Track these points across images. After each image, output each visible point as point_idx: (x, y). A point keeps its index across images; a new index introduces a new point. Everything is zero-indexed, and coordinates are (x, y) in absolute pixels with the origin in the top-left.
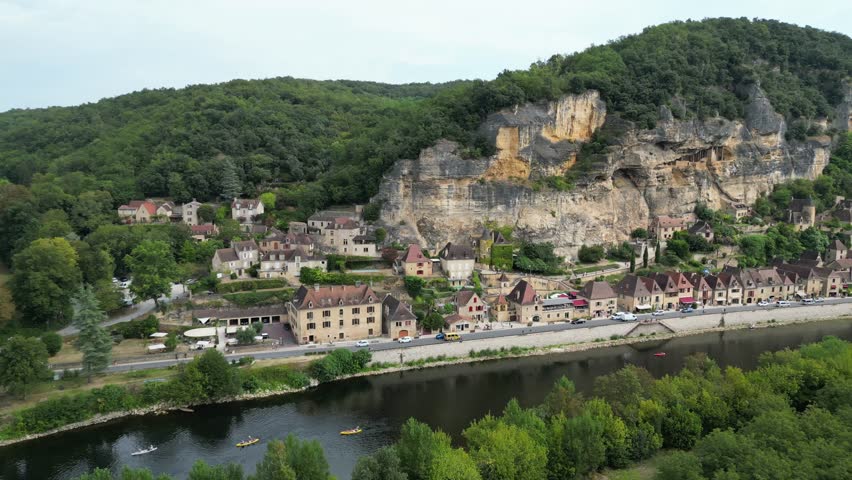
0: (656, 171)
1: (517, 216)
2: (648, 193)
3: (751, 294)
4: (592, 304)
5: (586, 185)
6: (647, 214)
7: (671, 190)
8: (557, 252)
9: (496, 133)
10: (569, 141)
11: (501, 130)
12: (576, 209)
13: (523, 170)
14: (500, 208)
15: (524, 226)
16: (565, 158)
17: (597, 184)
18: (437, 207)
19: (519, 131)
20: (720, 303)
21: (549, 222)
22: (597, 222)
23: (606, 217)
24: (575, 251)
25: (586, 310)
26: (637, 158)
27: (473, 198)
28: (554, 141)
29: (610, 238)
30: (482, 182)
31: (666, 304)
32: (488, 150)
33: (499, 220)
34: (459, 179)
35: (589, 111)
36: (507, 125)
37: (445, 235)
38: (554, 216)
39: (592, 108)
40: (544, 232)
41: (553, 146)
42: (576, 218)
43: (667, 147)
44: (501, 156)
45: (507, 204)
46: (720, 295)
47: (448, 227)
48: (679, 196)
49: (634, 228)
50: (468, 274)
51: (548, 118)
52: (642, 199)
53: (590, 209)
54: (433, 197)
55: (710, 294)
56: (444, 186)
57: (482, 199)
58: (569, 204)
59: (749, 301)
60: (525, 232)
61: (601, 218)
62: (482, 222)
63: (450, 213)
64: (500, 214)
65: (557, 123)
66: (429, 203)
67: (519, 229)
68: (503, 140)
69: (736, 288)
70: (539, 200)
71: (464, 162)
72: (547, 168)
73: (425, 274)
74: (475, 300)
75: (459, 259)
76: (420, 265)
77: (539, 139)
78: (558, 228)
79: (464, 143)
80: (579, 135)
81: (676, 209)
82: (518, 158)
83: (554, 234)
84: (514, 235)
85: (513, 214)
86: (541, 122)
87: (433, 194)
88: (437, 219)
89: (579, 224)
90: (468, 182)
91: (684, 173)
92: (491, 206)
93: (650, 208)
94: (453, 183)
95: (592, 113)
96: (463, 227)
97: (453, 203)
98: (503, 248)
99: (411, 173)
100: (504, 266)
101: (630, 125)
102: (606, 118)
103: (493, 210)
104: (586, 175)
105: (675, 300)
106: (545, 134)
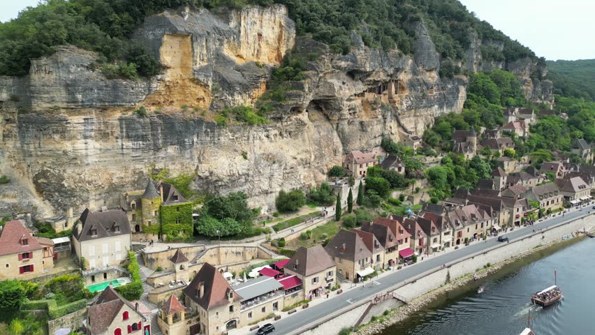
0: (348, 103)
1: (196, 161)
2: (340, 127)
3: (460, 234)
4: (308, 282)
5: (280, 119)
6: (341, 149)
7: (361, 123)
8: (251, 204)
9: (159, 43)
10: (257, 64)
11: (165, 38)
12: (271, 147)
13: (201, 99)
14: (171, 150)
15: (207, 174)
16: (254, 84)
17: (294, 117)
18: (65, 153)
19: (192, 41)
20: (435, 250)
21: (240, 166)
22: (294, 162)
23: (303, 156)
24: (272, 199)
25: (300, 292)
26: (331, 87)
27: (128, 137)
28: (239, 62)
29: (309, 179)
30: (141, 114)
31: (386, 262)
32: (148, 68)
33: (171, 167)
34: (104, 109)
35: (277, 30)
36: (174, 33)
37: (85, 195)
38: (245, 158)
39: (281, 26)
40: (233, 180)
41: (238, 69)
42: (272, 159)
43: (357, 77)
44: (168, 76)
45: (182, 145)
46: (435, 241)
47: (89, 183)
48: (369, 129)
49: (331, 166)
51: (231, 32)
52: (335, 134)
53: (286, 148)
54: (57, 137)
55: (425, 240)
56: (76, 120)
57: (144, 138)
58: (263, 142)
59: (458, 242)
60: (209, 182)
61: (299, 157)
62: (145, 171)
63: (90, 160)
64: (172, 159)
65: (242, 39)
66: (51, 147)
67: (200, 178)
68: (169, 54)
69: (448, 230)
70: (225, 137)
71: (109, 82)
72: (232, 95)
73: (39, 270)
74: (126, 316)
75: (103, 235)
76: (26, 255)
77: (220, 58)
78: (251, 173)
79: (107, 54)
80: (268, 58)
81: (367, 143)
82: (193, 80)
83: (247, 181)
84: (194, 186)
85: (191, 158)
86: (222, 35)
87: (57, 132)
88: (69, 171)
89: (276, 166)
90: (118, 114)
91: (372, 106)
92: (157, 149)
93: (343, 143)
94: (93, 115)
95: (281, 32)
96: (115, 180)
97: (94, 145)
98: (178, 208)
99: (14, 99)
100: (181, 234)
101: (325, 48)
102: (296, 40)
103: (161, 154)
104: (281, 106)
106: (227, 52)
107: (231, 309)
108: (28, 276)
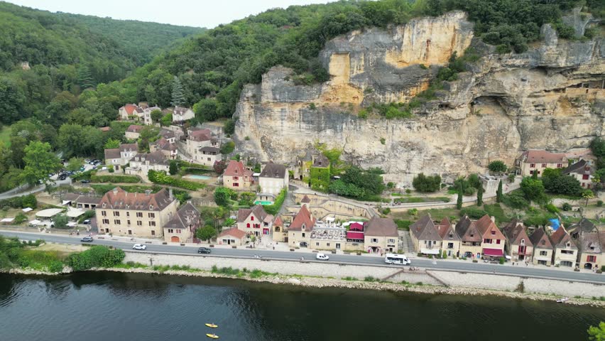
0: (532, 100)
1: (344, 141)
2: (521, 123)
3: (592, 258)
4: (368, 239)
5: (425, 114)
6: (517, 146)
7: (553, 121)
8: (386, 178)
9: (329, 60)
10: (422, 67)
11: (333, 57)
12: (412, 137)
13: (355, 96)
14: (329, 132)
15: (350, 151)
16: (413, 83)
17: (440, 113)
18: (271, 128)
19: (350, 57)
20: (543, 262)
21: (377, 148)
22: (438, 152)
23: (453, 147)
24: (410, 179)
25: (360, 244)
26: (500, 86)
27: (304, 121)
28: (399, 66)
30: (312, 107)
31: (462, 253)
32: (322, 76)
33: (329, 143)
34: (293, 103)
35: (451, 34)
36: (338, 53)
37: (280, 152)
38: (383, 143)
39: (455, 30)
40: (371, 158)
41: (398, 72)
42: (410, 146)
43: (549, 72)
44: (334, 82)
45: (335, 128)
46: (543, 253)
47: (283, 146)
48: (563, 128)
49: (492, 160)
50: (278, 191)
51: (394, 43)
52: (514, 128)
53: (429, 138)
54: (268, 118)
55: (529, 250)
56: (277, 109)
57: (312, 122)
58: (400, 131)
59: (589, 266)
60: (352, 156)
61: (445, 148)
62: (313, 143)
63: (284, 133)
64: (329, 137)
65: (403, 48)
66: (266, 123)
67: (346, 153)
68: (337, 66)
69: (568, 249)
70: (366, 126)
71: (295, 87)
72: (384, 94)
73: (241, 186)
74: (252, 219)
75: (270, 177)
76: (236, 178)
77: (380, 66)
78: (386, 155)
79: (299, 69)
80: (437, 59)
81: (557, 143)
82: (350, 84)
83: (383, 160)
84: (342, 158)
85: (342, 138)
86: (383, 48)
87: (268, 116)
88: (274, 137)
89: (414, 153)
90: (299, 106)
91: (575, 103)
92: (320, 130)
93: (522, 140)
94: (287, 107)
95: (455, 35)
96: (296, 147)
97: (286, 124)
98: (320, 170)
99: (254, 96)
100: (321, 187)
101: (488, 49)
102: (472, 40)
103: (323, 133)
104: (425, 104)
105: (476, 250)
106: (389, 59)
107: (304, 235)
108: (235, 188)
